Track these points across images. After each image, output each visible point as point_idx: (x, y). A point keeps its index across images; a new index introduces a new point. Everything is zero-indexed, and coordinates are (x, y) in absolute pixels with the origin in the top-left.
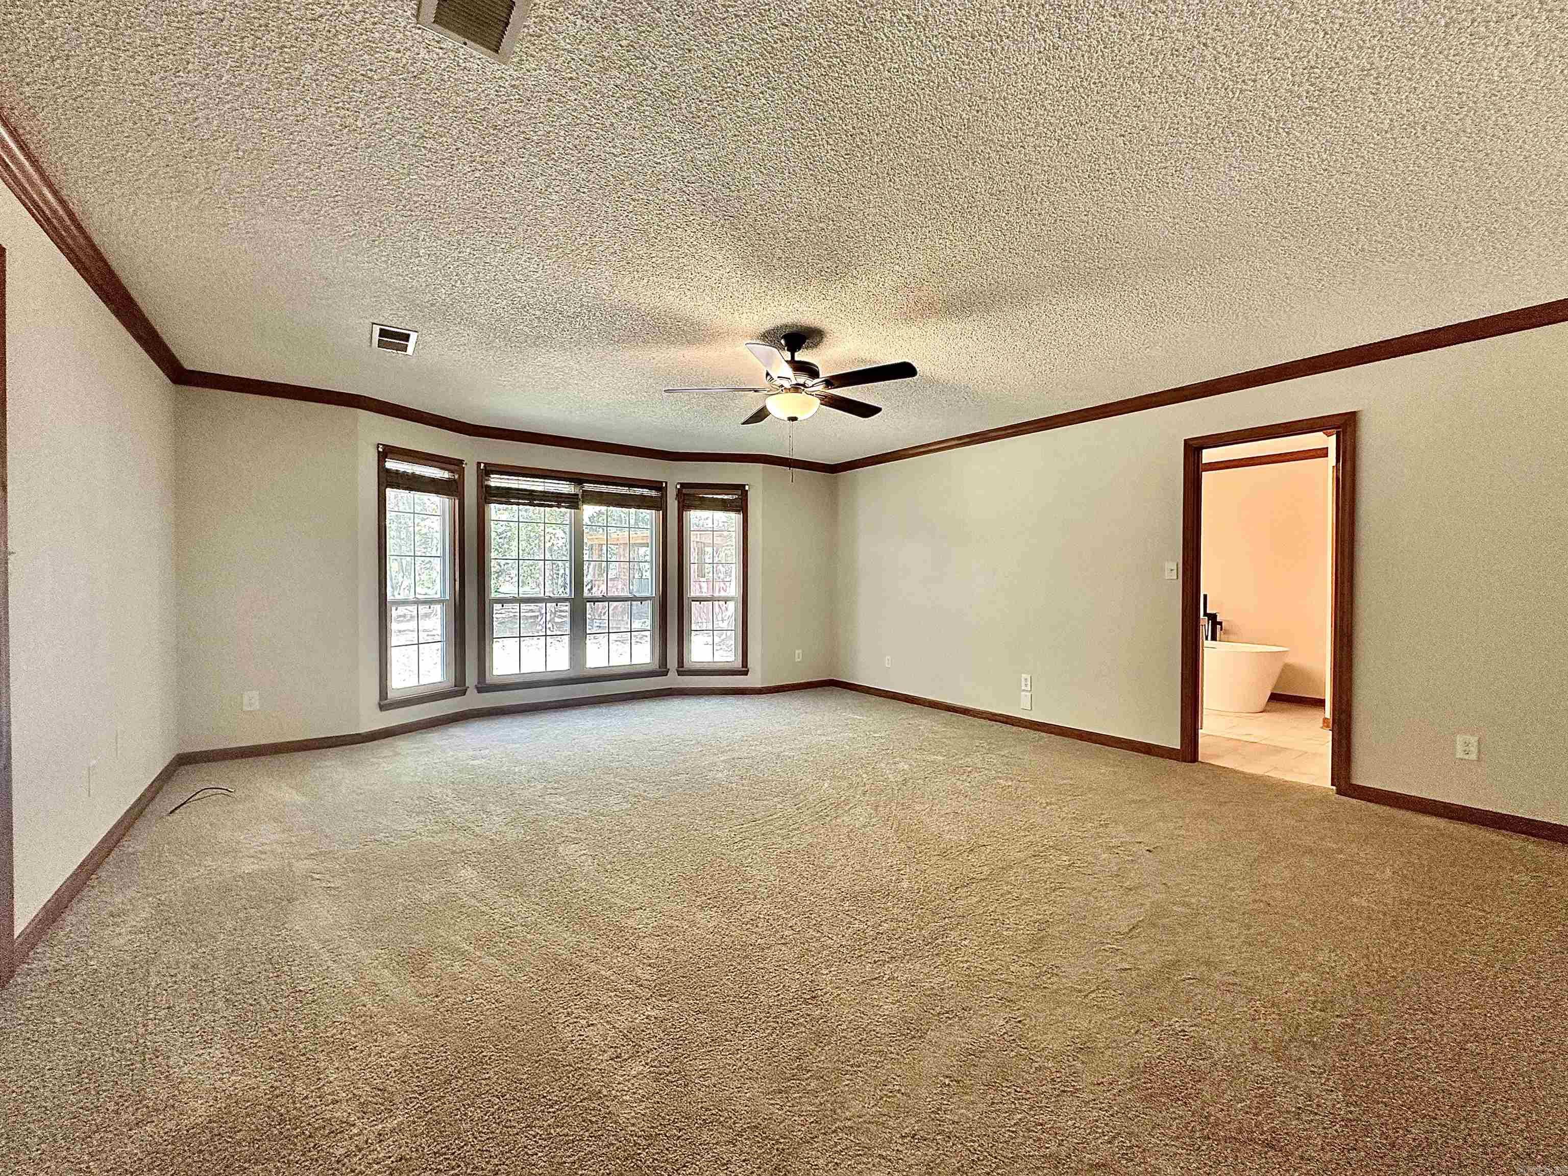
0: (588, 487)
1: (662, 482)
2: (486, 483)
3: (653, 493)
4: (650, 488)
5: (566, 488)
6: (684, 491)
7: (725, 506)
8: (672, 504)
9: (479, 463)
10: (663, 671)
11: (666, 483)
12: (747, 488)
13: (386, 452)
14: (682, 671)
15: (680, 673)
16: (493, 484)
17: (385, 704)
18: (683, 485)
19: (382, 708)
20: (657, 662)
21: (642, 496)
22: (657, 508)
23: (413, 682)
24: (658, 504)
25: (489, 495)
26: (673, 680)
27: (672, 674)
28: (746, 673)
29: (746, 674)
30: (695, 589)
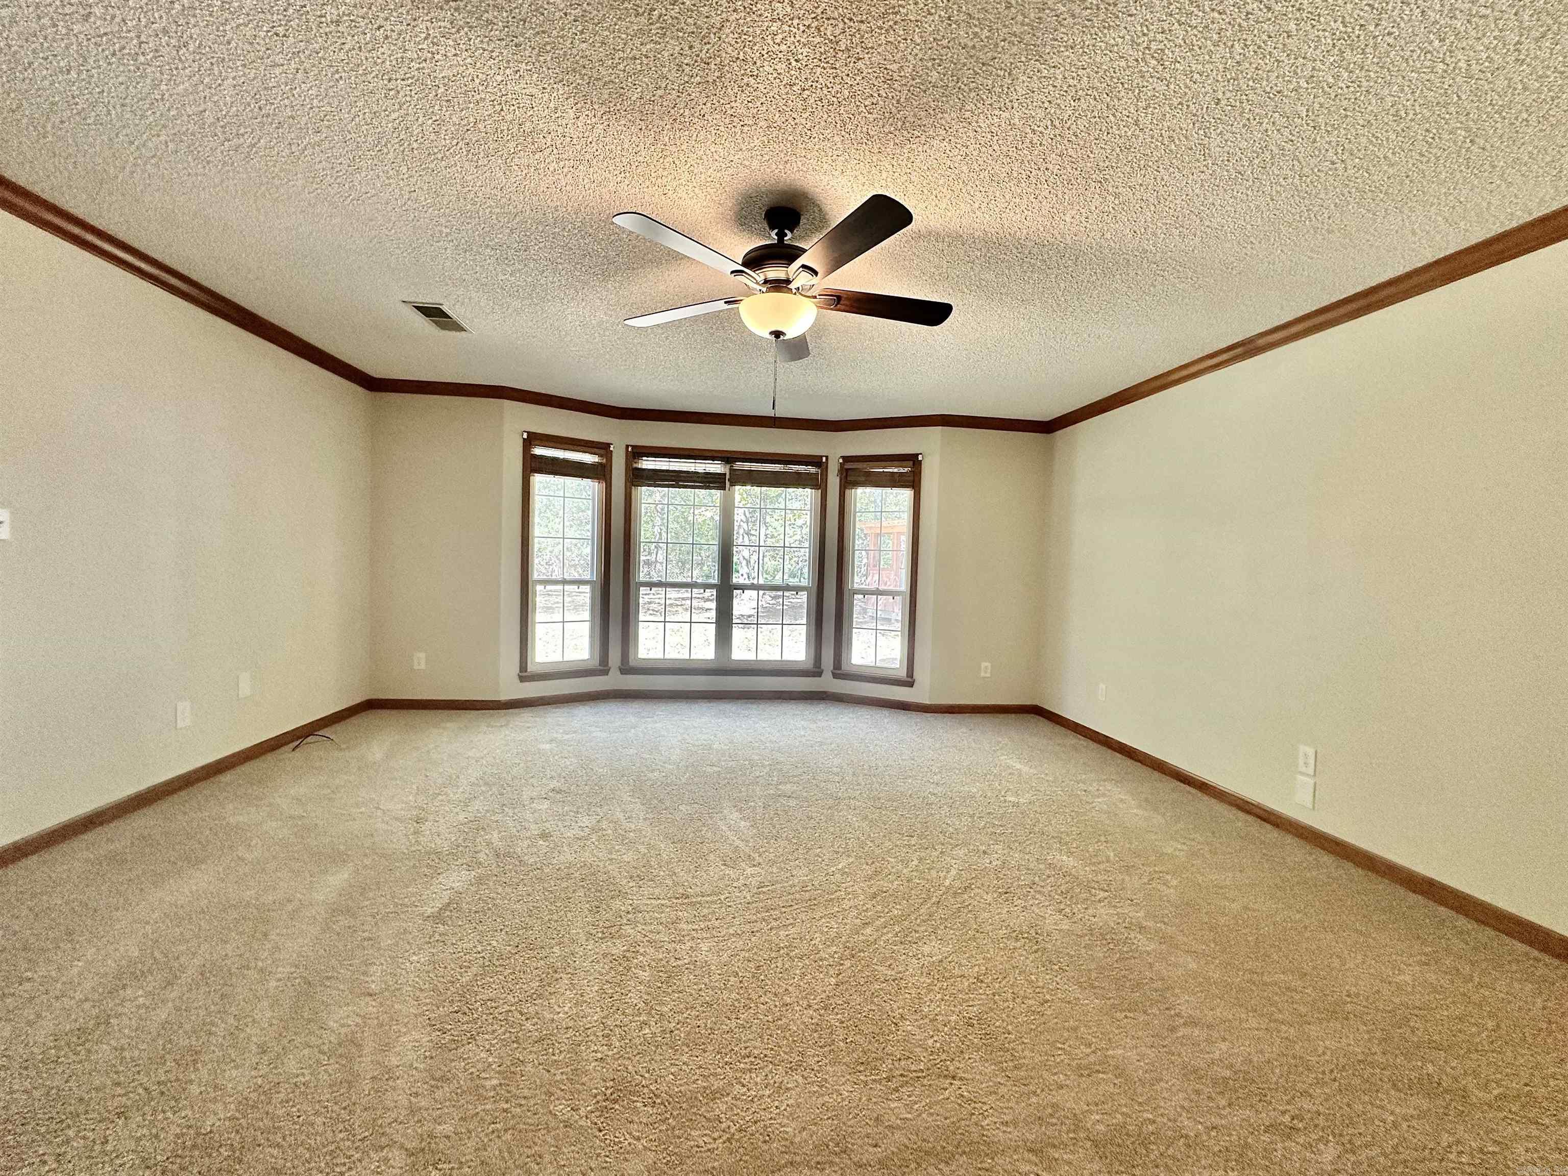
0: (739, 465)
1: (822, 457)
2: (635, 465)
3: (812, 470)
4: (806, 464)
5: (716, 467)
6: (847, 466)
7: (895, 482)
8: (834, 481)
9: (627, 446)
10: (816, 672)
11: (827, 457)
12: (920, 458)
13: (532, 439)
14: (839, 673)
15: (835, 676)
16: (644, 467)
17: (525, 676)
18: (846, 459)
19: (522, 679)
20: (812, 662)
21: (798, 474)
22: (815, 486)
23: (557, 657)
24: (817, 483)
25: (637, 477)
26: (827, 683)
27: (827, 675)
28: (911, 684)
29: (912, 686)
30: (858, 580)
